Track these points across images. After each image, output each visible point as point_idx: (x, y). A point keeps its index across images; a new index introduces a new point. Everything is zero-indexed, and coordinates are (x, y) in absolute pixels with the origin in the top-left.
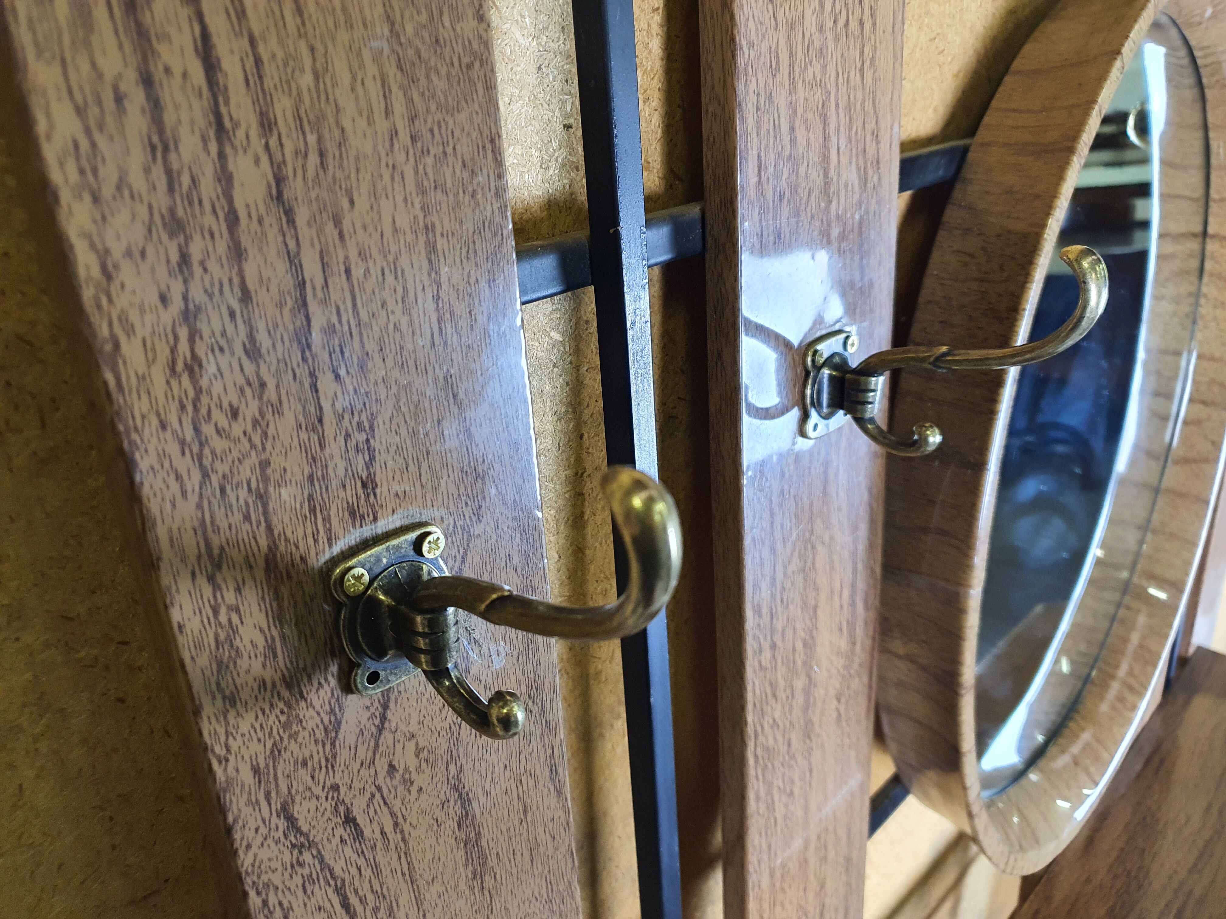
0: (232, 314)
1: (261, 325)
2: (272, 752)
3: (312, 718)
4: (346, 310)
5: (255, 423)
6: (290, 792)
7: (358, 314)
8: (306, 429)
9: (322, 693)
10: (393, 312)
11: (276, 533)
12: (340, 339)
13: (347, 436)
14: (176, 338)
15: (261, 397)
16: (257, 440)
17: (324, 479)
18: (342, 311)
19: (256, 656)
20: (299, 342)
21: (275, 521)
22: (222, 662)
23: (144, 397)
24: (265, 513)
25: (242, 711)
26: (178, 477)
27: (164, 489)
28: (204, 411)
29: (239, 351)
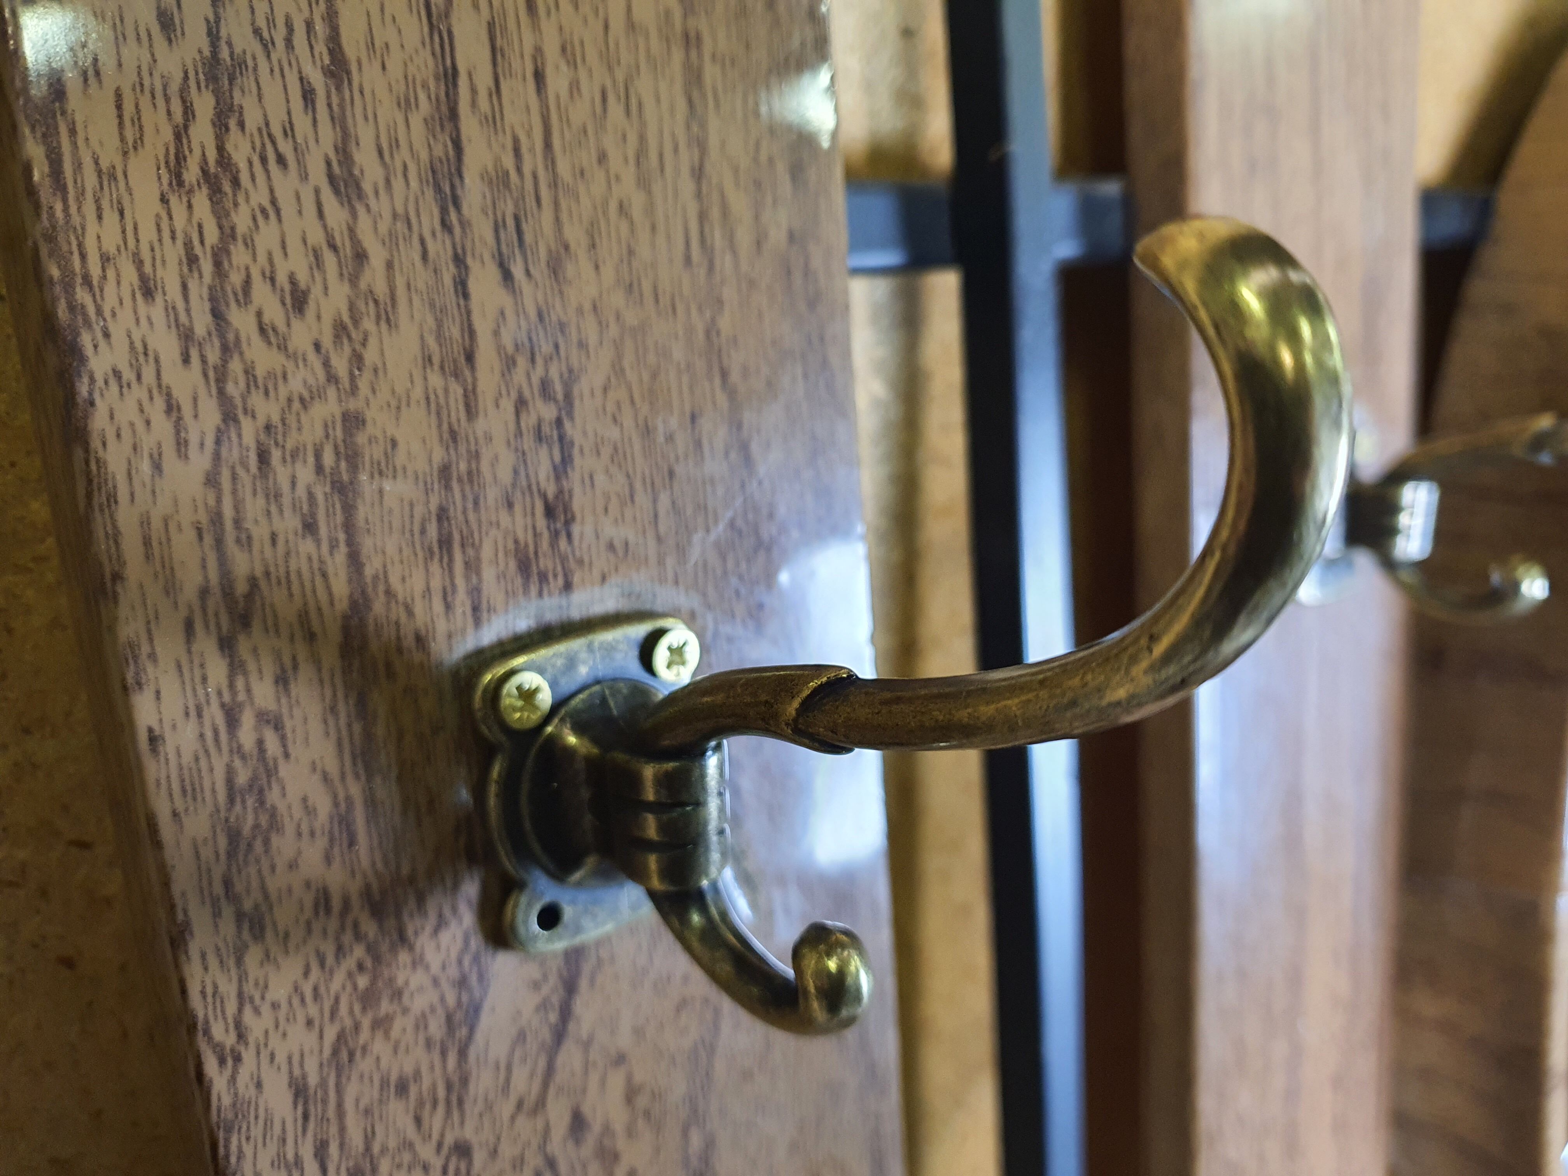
0: (308, 95)
1: (365, 134)
2: (335, 1052)
3: (421, 989)
4: (532, 149)
5: (340, 330)
6: (368, 1148)
7: (553, 162)
8: (442, 368)
9: (445, 937)
10: (618, 178)
11: (369, 571)
12: (516, 205)
13: (521, 404)
14: (189, 112)
15: (354, 280)
16: (341, 365)
17: (471, 481)
18: (524, 149)
19: (312, 834)
20: (438, 189)
21: (367, 544)
22: (238, 833)
23: (111, 217)
24: (349, 526)
25: (275, 950)
26: (172, 407)
27: (140, 426)
28: (236, 279)
29: (318, 174)
